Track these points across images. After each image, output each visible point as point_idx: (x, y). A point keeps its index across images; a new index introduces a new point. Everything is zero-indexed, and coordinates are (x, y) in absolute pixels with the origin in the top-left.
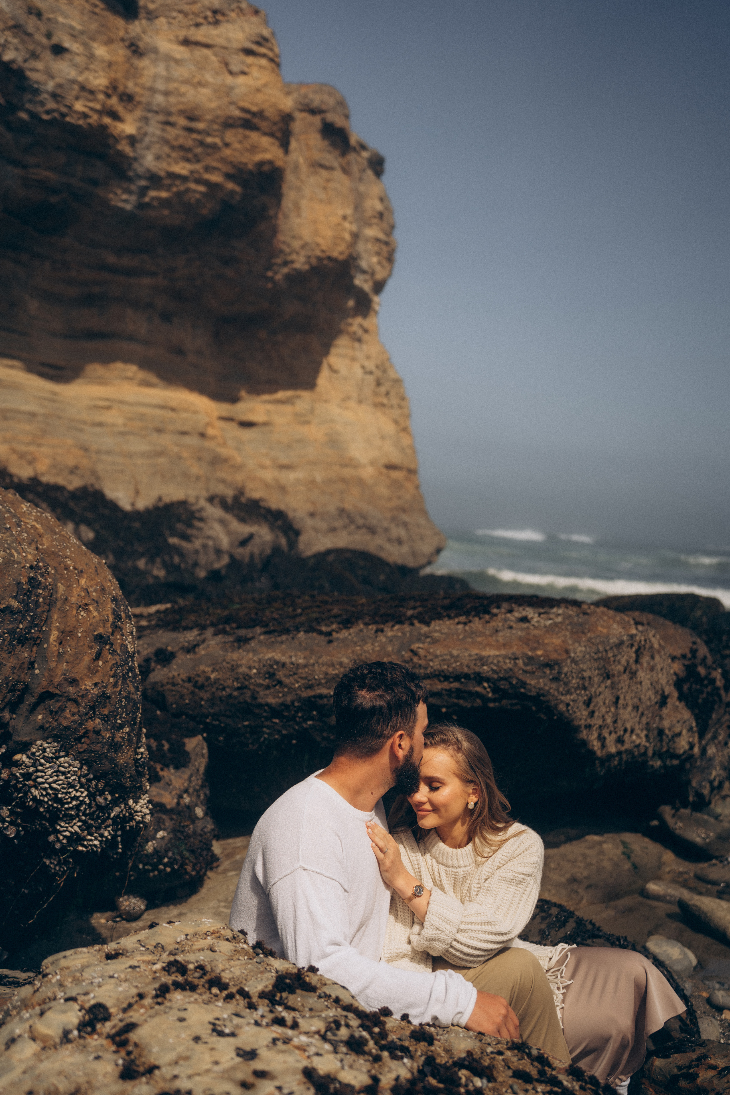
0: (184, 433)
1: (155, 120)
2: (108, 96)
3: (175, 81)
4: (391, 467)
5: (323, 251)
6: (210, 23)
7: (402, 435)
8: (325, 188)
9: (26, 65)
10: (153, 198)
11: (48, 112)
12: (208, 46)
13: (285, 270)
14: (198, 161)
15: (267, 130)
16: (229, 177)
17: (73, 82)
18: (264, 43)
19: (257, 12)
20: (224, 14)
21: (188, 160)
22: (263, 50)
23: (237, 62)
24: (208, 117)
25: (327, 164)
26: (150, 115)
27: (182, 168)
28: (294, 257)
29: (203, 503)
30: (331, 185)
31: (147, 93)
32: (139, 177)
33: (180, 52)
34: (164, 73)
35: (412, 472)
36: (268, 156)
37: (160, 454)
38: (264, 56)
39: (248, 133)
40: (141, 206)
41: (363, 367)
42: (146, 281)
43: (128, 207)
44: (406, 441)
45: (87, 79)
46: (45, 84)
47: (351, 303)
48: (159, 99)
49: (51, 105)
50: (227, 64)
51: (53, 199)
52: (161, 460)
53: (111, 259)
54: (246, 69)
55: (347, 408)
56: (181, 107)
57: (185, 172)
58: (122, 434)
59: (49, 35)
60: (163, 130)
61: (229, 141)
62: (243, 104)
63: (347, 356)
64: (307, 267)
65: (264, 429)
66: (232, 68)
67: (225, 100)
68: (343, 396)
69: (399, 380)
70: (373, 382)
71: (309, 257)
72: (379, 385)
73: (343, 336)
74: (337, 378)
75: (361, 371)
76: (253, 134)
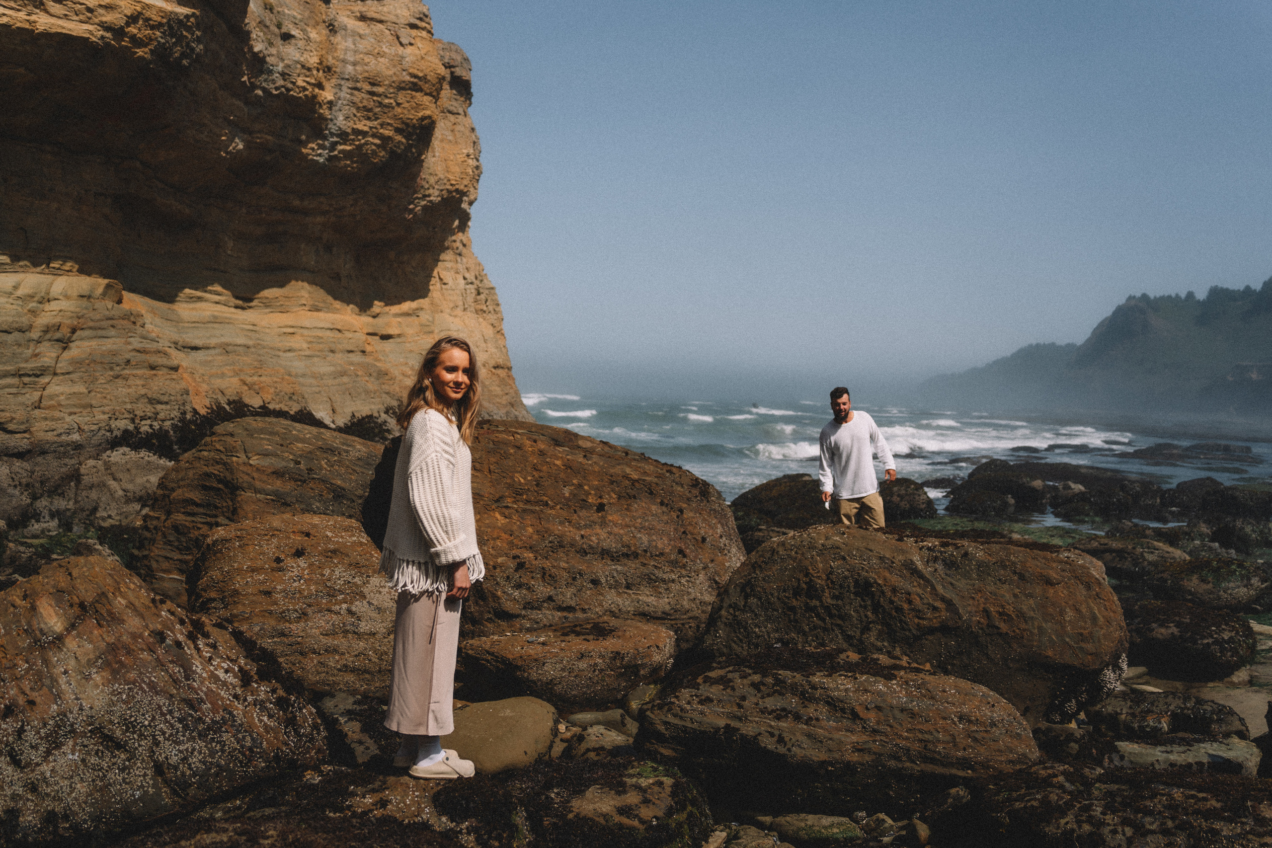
0: (352, 352)
1: (346, 85)
2: (318, 70)
3: (361, 53)
4: (496, 367)
5: (452, 185)
7: (499, 336)
8: (452, 131)
9: (266, 52)
10: (340, 152)
11: (277, 89)
12: (381, 22)
13: (423, 203)
14: (377, 119)
15: (428, 91)
16: (398, 130)
17: (297, 62)
18: (424, 18)
21: (369, 119)
22: (423, 24)
23: (406, 35)
24: (387, 82)
25: (455, 111)
26: (343, 82)
27: (363, 126)
28: (431, 191)
29: (384, 416)
30: (458, 128)
31: (340, 64)
32: (332, 134)
33: (361, 26)
34: (353, 47)
35: (510, 369)
36: (428, 113)
37: (343, 374)
38: (424, 29)
39: (414, 93)
40: (330, 159)
41: (465, 278)
42: (319, 219)
43: (321, 160)
44: (501, 343)
45: (306, 59)
46: (277, 66)
47: (456, 223)
48: (349, 68)
49: (280, 82)
50: (398, 38)
51: (268, 158)
52: (345, 379)
53: (297, 203)
54: (413, 41)
55: (455, 316)
56: (366, 75)
57: (366, 129)
58: (309, 356)
59: (279, 26)
60: (352, 94)
61: (400, 101)
62: (410, 71)
63: (452, 268)
64: (439, 199)
65: (399, 340)
66: (402, 40)
67: (399, 68)
68: (452, 305)
69: (493, 288)
70: (473, 291)
71: (442, 190)
72: (479, 294)
73: (448, 252)
74: (447, 289)
75: (463, 282)
76: (418, 95)
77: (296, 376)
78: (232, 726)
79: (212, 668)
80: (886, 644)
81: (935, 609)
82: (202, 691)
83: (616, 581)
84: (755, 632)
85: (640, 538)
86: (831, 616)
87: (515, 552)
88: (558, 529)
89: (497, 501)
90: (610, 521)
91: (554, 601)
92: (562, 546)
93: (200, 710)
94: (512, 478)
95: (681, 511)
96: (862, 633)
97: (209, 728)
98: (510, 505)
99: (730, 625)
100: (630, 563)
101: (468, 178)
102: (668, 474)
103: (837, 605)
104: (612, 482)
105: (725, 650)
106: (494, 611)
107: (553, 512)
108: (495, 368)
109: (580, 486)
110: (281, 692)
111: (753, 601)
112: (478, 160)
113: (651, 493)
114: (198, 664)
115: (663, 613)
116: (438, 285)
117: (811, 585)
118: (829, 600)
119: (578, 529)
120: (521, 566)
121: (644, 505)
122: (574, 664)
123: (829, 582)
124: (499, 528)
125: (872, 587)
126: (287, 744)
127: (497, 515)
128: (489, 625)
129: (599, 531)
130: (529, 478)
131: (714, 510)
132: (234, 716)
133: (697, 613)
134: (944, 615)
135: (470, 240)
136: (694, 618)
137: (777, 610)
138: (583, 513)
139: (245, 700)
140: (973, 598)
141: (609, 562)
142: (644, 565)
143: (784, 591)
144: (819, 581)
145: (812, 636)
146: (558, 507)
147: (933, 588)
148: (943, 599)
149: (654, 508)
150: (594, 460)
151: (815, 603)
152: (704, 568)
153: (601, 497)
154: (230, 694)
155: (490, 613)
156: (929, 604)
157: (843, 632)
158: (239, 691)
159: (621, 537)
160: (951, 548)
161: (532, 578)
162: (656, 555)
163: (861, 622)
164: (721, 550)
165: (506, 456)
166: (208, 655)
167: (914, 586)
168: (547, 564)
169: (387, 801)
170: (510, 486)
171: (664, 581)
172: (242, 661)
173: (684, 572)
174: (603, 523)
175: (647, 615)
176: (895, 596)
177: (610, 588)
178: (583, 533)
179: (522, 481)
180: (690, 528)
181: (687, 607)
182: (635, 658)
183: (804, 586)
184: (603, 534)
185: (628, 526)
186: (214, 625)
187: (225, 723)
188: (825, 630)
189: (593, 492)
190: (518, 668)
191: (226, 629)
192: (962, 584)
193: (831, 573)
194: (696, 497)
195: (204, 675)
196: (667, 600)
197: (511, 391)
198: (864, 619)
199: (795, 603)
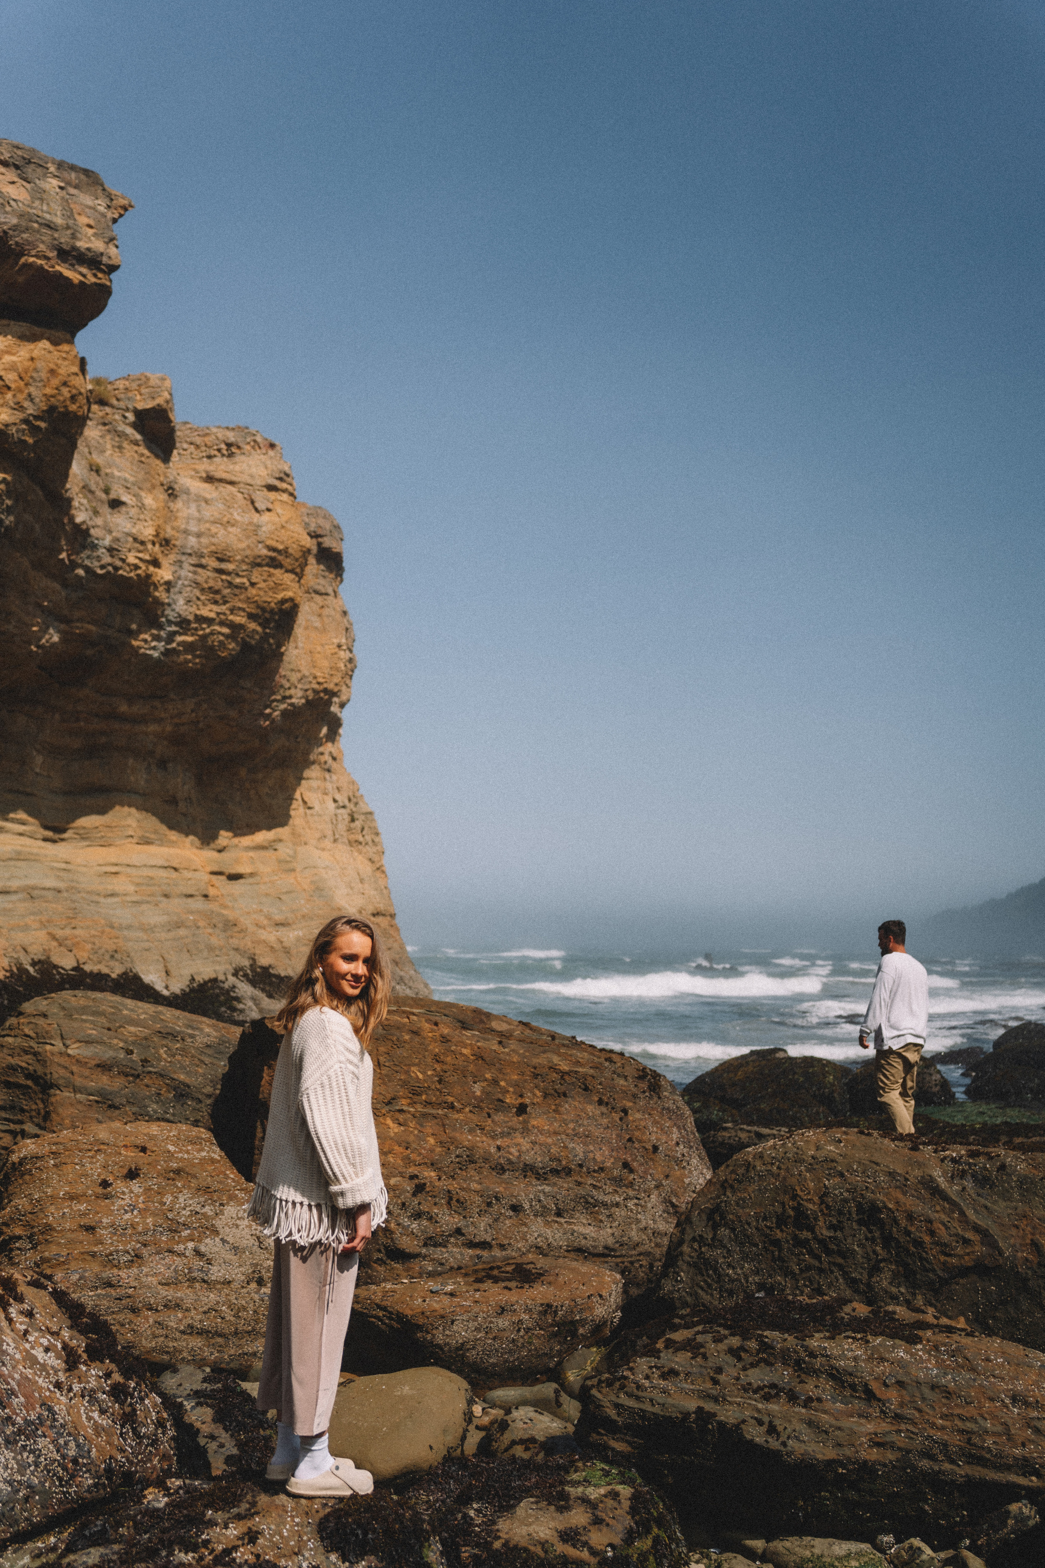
0: (191, 896)
1: (188, 561)
2: (154, 544)
3: (207, 522)
4: (380, 912)
5: (319, 683)
6: (223, 455)
7: (378, 874)
8: (320, 615)
9: (90, 523)
10: (179, 644)
11: (102, 567)
12: (232, 483)
13: (283, 706)
14: (225, 602)
15: (290, 568)
16: (251, 616)
17: (128, 534)
18: (285, 478)
19: (272, 446)
20: (239, 447)
21: (216, 602)
22: (284, 486)
23: (262, 498)
24: (238, 558)
25: (323, 591)
26: (184, 558)
27: (208, 611)
28: (293, 691)
29: (232, 980)
30: (326, 611)
31: (181, 536)
32: (170, 622)
33: (207, 489)
34: (196, 514)
35: (393, 916)
36: (290, 594)
37: (179, 925)
38: (284, 491)
39: (272, 570)
40: (167, 653)
41: (335, 801)
42: (152, 728)
43: (156, 654)
44: (382, 883)
45: (139, 531)
46: (103, 539)
47: (325, 730)
48: (192, 541)
49: (107, 559)
50: (253, 502)
51: (89, 652)
52: (182, 932)
53: (124, 708)
54: (270, 506)
55: (323, 850)
56: (213, 548)
57: (212, 615)
58: (136, 903)
59: (107, 491)
60: (195, 573)
61: (254, 580)
62: (270, 542)
63: (319, 788)
64: (303, 701)
65: (251, 880)
66: (257, 505)
67: (253, 539)
68: (318, 835)
69: (371, 813)
70: (346, 817)
71: (306, 690)
72: (353, 820)
73: (313, 767)
74: (312, 815)
75: (331, 805)
76: (277, 572)
77: (121, 928)
78: (52, 1427)
79: (27, 1346)
80: (903, 1290)
81: (966, 1242)
82: (13, 1379)
83: (544, 1207)
84: (728, 1275)
85: (574, 1148)
86: (829, 1252)
87: (412, 1170)
88: (467, 1138)
89: (389, 1103)
90: (533, 1126)
91: (463, 1235)
92: (472, 1162)
93: (10, 1405)
94: (407, 1072)
95: (625, 1111)
96: (871, 1276)
97: (20, 1432)
98: (405, 1108)
99: (695, 1265)
100: (560, 1182)
101: (340, 675)
102: (607, 1064)
103: (835, 1238)
104: (536, 1076)
105: (689, 1299)
106: (386, 1248)
107: (461, 1116)
108: (374, 915)
109: (495, 1082)
110: (117, 1377)
111: (724, 1232)
112: (351, 651)
113: (586, 1089)
114: (10, 1341)
115: (606, 1247)
116: (301, 810)
117: (800, 1211)
118: (826, 1233)
119: (493, 1138)
120: (420, 1189)
121: (576, 1103)
122: (491, 1322)
123: (823, 1206)
124: (391, 1139)
125: (882, 1212)
126: (122, 1451)
127: (389, 1122)
128: (379, 1268)
129: (520, 1140)
130: (429, 1073)
131: (668, 1109)
132: (54, 1413)
133: (648, 1247)
134: (980, 1249)
135: (340, 751)
136: (647, 1254)
137: (756, 1245)
138: (499, 1117)
139: (70, 1390)
140: (1017, 1227)
141: (534, 1182)
142: (579, 1184)
143: (765, 1219)
144: (811, 1206)
145: (804, 1279)
146: (467, 1109)
147: (962, 1213)
148: (977, 1229)
149: (590, 1109)
150: (513, 1047)
151: (806, 1234)
152: (657, 1187)
153: (521, 1096)
154: (51, 1382)
155: (379, 1251)
156: (957, 1235)
157: (845, 1275)
158: (62, 1377)
159: (548, 1146)
160: (982, 1159)
161: (435, 1204)
162: (594, 1171)
163: (869, 1260)
164: (678, 1162)
165: (400, 1043)
166: (24, 1327)
167: (937, 1212)
168: (454, 1186)
169: (258, 1533)
170: (404, 1084)
171: (605, 1205)
172: (66, 1334)
173: (631, 1193)
174: (526, 1130)
175: (585, 1251)
176: (912, 1225)
177: (536, 1216)
178: (499, 1143)
179: (421, 1076)
180: (637, 1133)
181: (636, 1238)
182: (572, 1312)
183: (792, 1213)
184: (525, 1144)
185: (556, 1133)
186: (29, 1284)
187: (41, 1424)
188: (821, 1271)
189: (511, 1089)
190: (419, 1327)
191: (45, 1288)
192: (1000, 1206)
193: (826, 1194)
194: (644, 1092)
195: (18, 1356)
196: (609, 1231)
197: (396, 945)
198: (873, 1256)
199: (779, 1235)
